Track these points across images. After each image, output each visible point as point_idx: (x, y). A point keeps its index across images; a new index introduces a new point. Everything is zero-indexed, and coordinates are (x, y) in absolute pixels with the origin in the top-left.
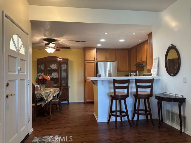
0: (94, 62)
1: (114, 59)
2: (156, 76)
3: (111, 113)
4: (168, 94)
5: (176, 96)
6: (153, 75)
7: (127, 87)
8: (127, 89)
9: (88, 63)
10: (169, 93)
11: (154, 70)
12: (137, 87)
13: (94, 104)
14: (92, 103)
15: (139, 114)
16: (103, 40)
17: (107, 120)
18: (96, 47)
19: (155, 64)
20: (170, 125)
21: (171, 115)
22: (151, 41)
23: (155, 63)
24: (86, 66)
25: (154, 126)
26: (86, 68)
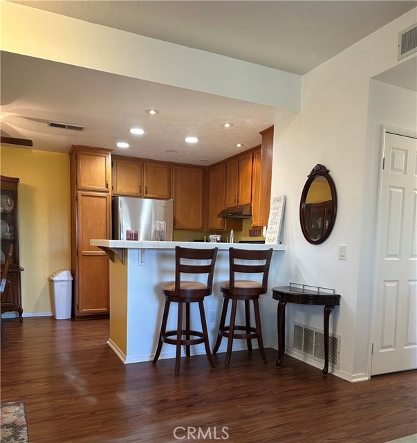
0: (105, 197)
1: (165, 193)
2: (275, 242)
3: (164, 336)
4: (301, 287)
5: (318, 292)
6: (270, 240)
7: (209, 270)
8: (208, 274)
9: (84, 198)
10: (304, 286)
11: (271, 228)
12: (234, 269)
13: (109, 318)
14: (105, 316)
15: (232, 337)
16: (137, 131)
17: (152, 356)
18: (111, 150)
19: (276, 214)
20: (301, 360)
21: (305, 336)
22: (269, 151)
23: (276, 211)
24: (80, 207)
25: (266, 363)
26: (80, 214)
